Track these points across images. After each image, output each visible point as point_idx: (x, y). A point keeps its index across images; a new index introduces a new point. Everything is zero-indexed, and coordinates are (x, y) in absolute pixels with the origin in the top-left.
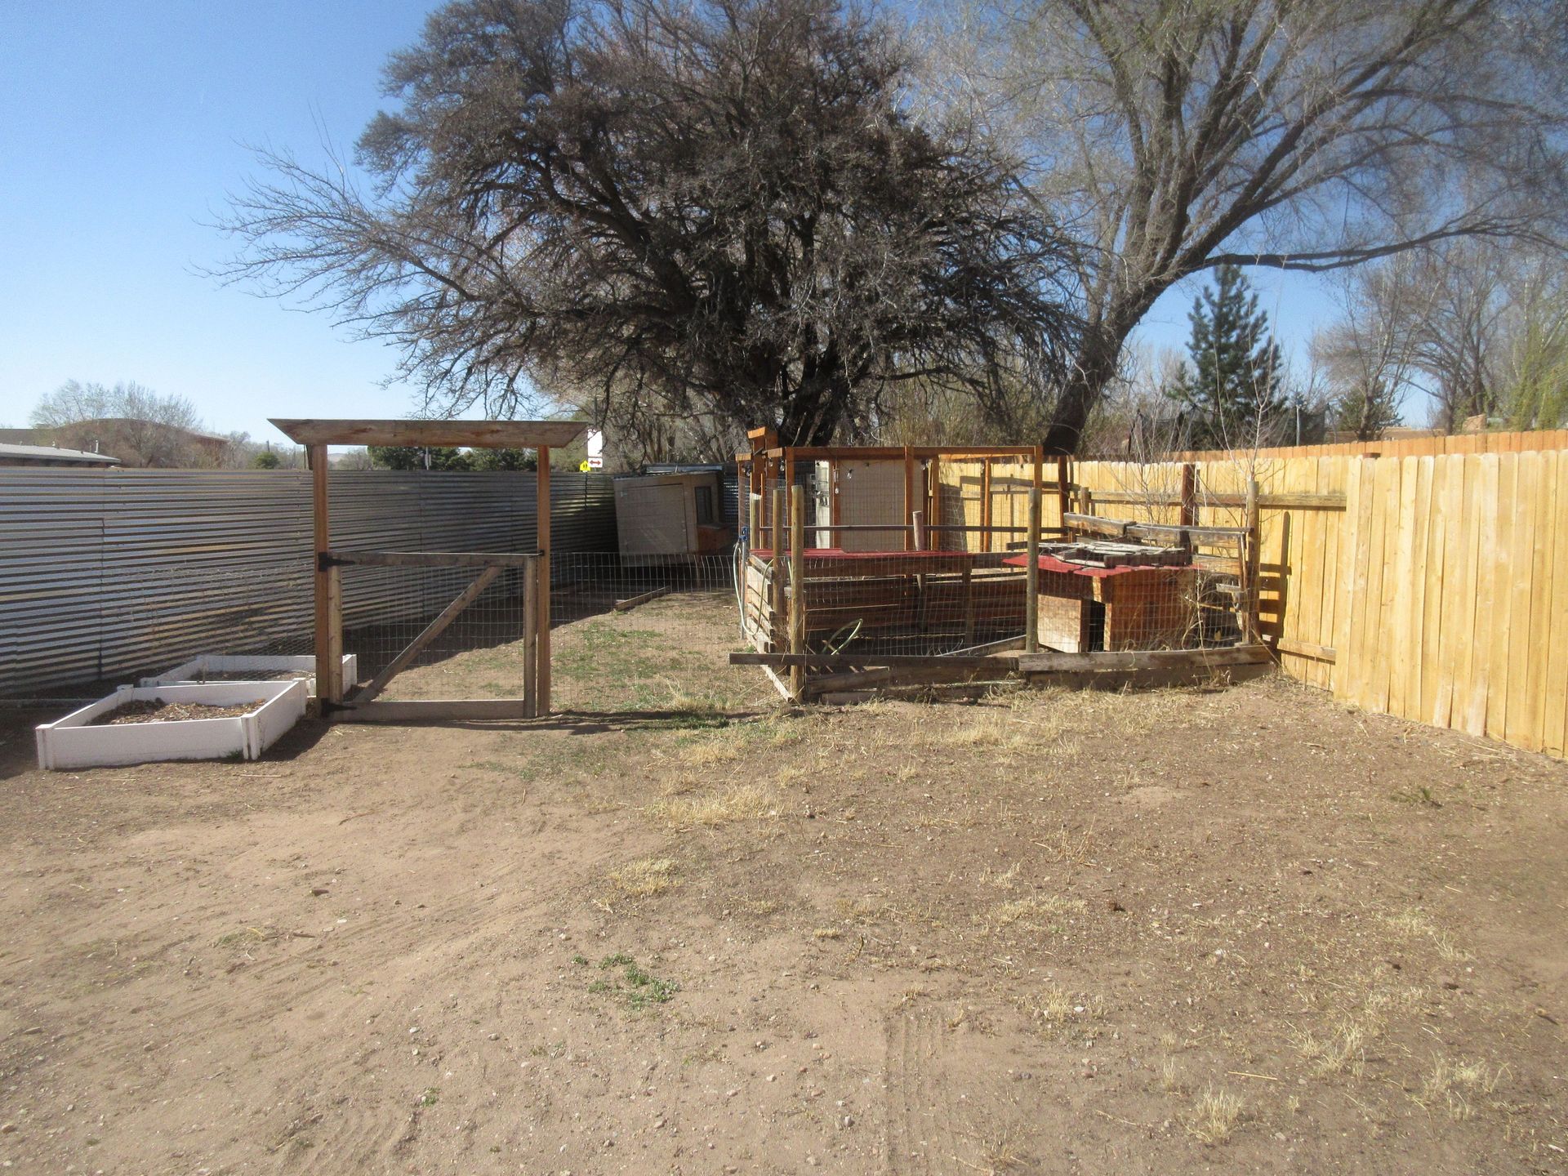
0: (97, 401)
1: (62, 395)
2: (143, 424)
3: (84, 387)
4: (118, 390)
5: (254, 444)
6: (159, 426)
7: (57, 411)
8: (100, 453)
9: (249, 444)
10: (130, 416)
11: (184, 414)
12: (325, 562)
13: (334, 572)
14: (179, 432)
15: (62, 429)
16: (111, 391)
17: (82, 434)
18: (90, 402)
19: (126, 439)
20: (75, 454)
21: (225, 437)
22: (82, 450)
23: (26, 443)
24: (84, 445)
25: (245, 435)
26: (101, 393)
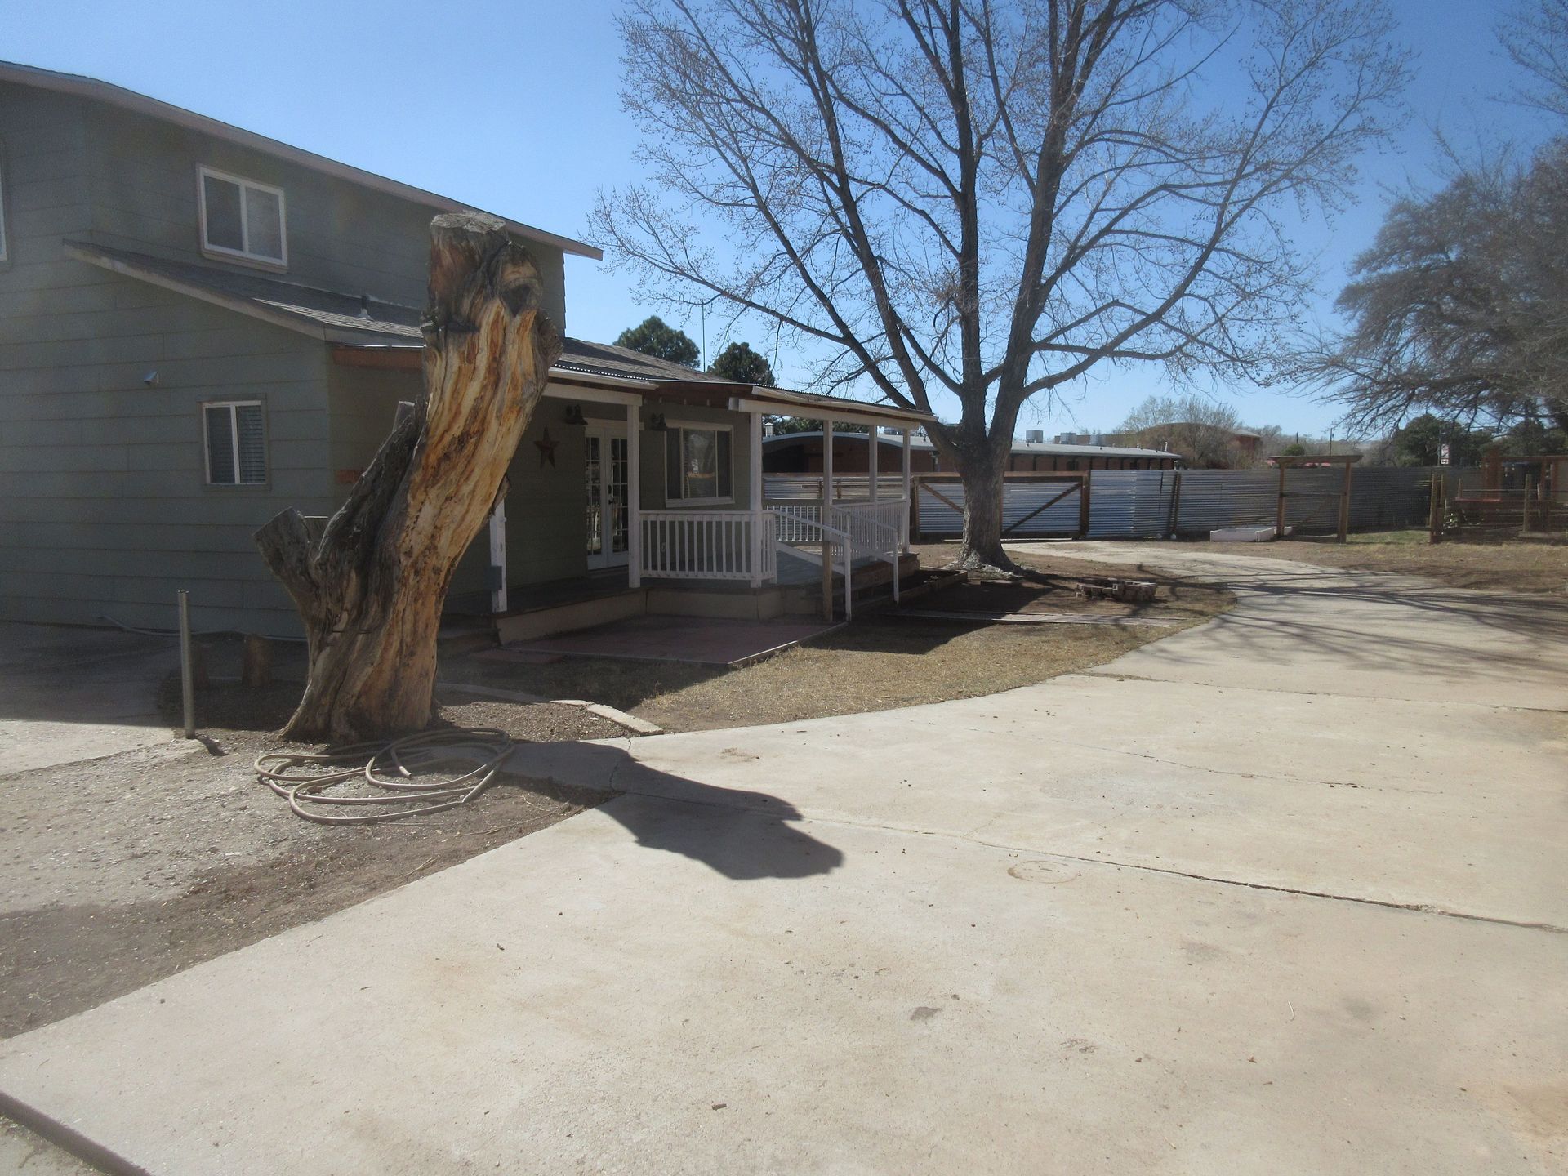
0: (1167, 410)
1: (1144, 408)
2: (1197, 427)
3: (1159, 401)
4: (1183, 401)
5: (1285, 436)
6: (1209, 428)
7: (1139, 420)
8: (1169, 451)
9: (1280, 435)
10: (1189, 421)
11: (1229, 417)
12: (1282, 495)
13: (1284, 498)
14: (1224, 432)
15: (1142, 433)
16: (1177, 403)
17: (1155, 437)
18: (1162, 412)
19: (1185, 439)
20: (1152, 453)
21: (1259, 432)
22: (1157, 450)
23: (1118, 445)
24: (1158, 446)
25: (1278, 428)
26: (1171, 404)
